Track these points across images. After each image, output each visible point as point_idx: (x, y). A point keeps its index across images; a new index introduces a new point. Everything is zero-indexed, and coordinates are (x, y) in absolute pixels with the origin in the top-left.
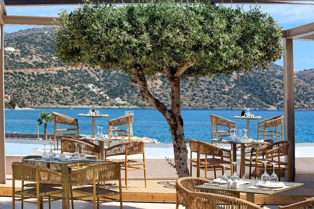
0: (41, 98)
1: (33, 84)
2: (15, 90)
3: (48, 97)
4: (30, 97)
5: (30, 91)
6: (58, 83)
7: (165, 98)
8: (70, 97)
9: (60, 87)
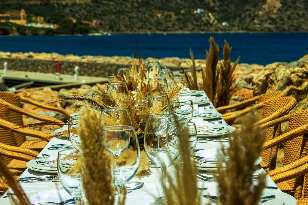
0: (139, 24)
1: (135, 10)
2: (113, 17)
3: (147, 24)
4: (128, 23)
5: (130, 18)
6: (163, 9)
7: (281, 22)
8: (172, 23)
9: (164, 13)
